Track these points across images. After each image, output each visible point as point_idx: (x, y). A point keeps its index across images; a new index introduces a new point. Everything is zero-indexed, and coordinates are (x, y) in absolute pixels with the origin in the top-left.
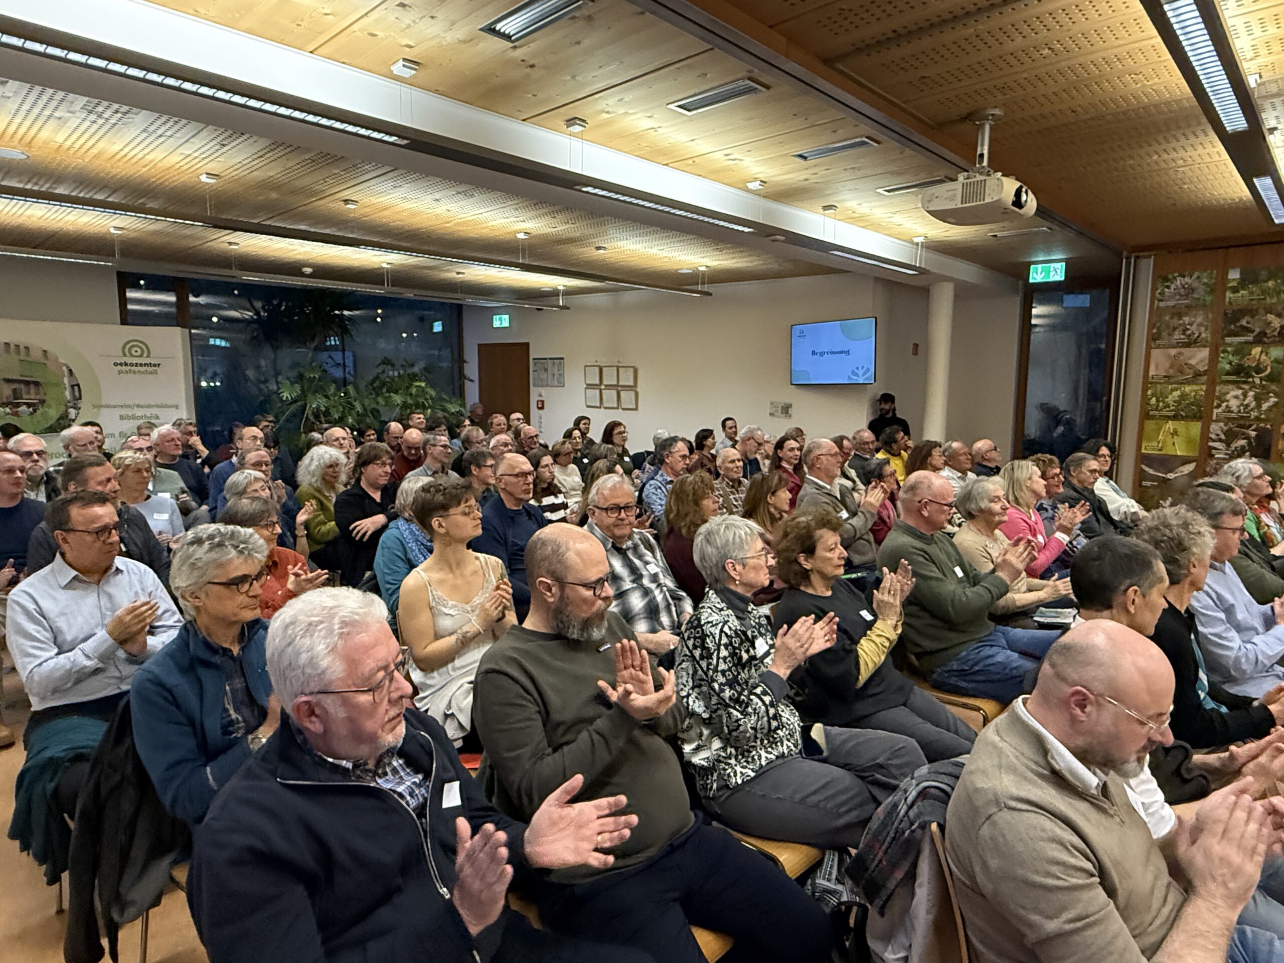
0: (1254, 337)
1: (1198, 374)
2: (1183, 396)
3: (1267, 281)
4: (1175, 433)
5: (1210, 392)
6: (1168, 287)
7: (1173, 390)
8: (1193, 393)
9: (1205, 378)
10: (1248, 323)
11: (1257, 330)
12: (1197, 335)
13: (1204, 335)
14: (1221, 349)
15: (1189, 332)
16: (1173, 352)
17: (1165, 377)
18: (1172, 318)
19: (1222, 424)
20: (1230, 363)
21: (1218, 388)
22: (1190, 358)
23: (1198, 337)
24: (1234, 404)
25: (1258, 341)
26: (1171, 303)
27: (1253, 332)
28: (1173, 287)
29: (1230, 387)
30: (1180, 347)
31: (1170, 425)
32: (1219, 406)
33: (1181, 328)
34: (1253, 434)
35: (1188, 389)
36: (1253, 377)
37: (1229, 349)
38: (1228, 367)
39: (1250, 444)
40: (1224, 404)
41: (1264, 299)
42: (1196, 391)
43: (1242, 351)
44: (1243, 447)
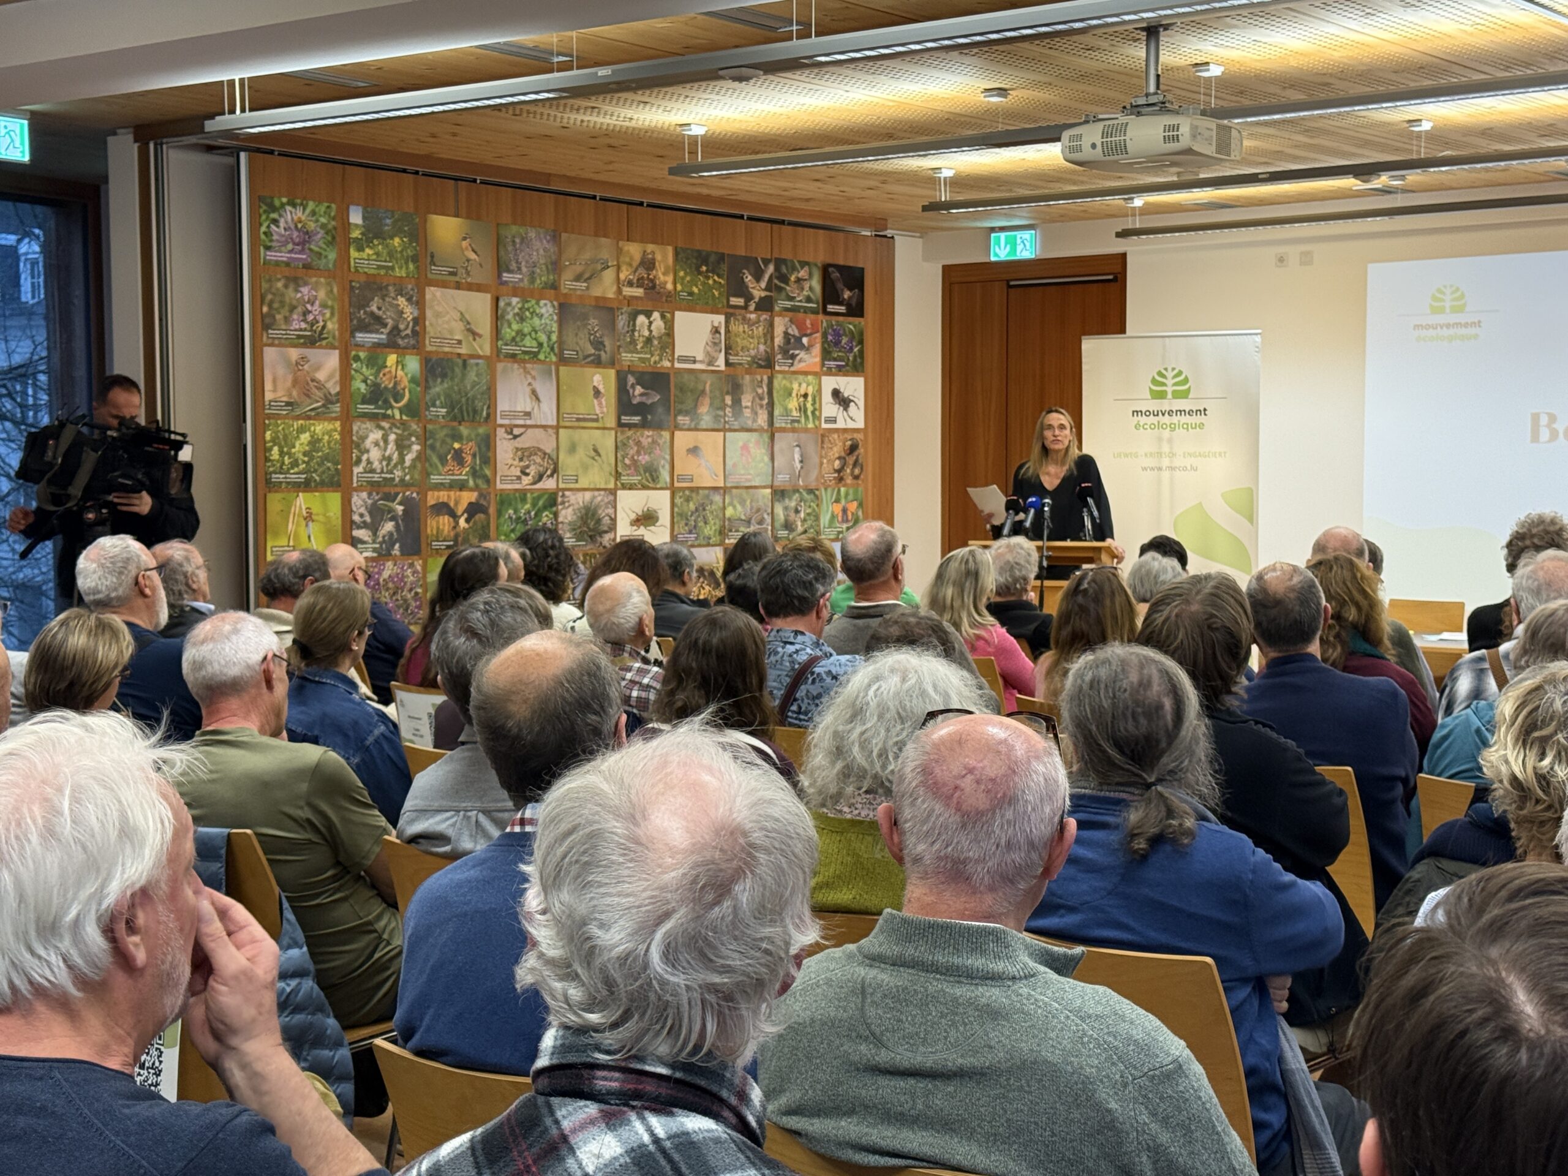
0: (389, 334)
1: (328, 401)
2: (314, 442)
3: (392, 238)
4: (309, 517)
5: (347, 432)
6: (275, 222)
7: (302, 430)
8: (326, 437)
9: (337, 408)
10: (379, 309)
11: (390, 322)
12: (321, 324)
13: (330, 325)
14: (353, 353)
15: (310, 317)
16: (294, 353)
17: (288, 404)
18: (286, 286)
19: (364, 495)
20: (365, 381)
21: (355, 428)
22: (318, 368)
23: (324, 327)
24: (375, 454)
25: (391, 345)
26: (283, 256)
27: (385, 325)
28: (282, 224)
29: (369, 425)
30: (304, 345)
31: (302, 501)
32: (358, 462)
33: (300, 309)
34: (400, 508)
35: (319, 428)
36: (392, 407)
37: (362, 355)
38: (363, 387)
39: (397, 527)
40: (365, 457)
41: (392, 268)
42: (329, 433)
43: (375, 360)
44: (391, 534)
